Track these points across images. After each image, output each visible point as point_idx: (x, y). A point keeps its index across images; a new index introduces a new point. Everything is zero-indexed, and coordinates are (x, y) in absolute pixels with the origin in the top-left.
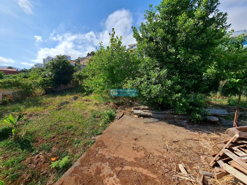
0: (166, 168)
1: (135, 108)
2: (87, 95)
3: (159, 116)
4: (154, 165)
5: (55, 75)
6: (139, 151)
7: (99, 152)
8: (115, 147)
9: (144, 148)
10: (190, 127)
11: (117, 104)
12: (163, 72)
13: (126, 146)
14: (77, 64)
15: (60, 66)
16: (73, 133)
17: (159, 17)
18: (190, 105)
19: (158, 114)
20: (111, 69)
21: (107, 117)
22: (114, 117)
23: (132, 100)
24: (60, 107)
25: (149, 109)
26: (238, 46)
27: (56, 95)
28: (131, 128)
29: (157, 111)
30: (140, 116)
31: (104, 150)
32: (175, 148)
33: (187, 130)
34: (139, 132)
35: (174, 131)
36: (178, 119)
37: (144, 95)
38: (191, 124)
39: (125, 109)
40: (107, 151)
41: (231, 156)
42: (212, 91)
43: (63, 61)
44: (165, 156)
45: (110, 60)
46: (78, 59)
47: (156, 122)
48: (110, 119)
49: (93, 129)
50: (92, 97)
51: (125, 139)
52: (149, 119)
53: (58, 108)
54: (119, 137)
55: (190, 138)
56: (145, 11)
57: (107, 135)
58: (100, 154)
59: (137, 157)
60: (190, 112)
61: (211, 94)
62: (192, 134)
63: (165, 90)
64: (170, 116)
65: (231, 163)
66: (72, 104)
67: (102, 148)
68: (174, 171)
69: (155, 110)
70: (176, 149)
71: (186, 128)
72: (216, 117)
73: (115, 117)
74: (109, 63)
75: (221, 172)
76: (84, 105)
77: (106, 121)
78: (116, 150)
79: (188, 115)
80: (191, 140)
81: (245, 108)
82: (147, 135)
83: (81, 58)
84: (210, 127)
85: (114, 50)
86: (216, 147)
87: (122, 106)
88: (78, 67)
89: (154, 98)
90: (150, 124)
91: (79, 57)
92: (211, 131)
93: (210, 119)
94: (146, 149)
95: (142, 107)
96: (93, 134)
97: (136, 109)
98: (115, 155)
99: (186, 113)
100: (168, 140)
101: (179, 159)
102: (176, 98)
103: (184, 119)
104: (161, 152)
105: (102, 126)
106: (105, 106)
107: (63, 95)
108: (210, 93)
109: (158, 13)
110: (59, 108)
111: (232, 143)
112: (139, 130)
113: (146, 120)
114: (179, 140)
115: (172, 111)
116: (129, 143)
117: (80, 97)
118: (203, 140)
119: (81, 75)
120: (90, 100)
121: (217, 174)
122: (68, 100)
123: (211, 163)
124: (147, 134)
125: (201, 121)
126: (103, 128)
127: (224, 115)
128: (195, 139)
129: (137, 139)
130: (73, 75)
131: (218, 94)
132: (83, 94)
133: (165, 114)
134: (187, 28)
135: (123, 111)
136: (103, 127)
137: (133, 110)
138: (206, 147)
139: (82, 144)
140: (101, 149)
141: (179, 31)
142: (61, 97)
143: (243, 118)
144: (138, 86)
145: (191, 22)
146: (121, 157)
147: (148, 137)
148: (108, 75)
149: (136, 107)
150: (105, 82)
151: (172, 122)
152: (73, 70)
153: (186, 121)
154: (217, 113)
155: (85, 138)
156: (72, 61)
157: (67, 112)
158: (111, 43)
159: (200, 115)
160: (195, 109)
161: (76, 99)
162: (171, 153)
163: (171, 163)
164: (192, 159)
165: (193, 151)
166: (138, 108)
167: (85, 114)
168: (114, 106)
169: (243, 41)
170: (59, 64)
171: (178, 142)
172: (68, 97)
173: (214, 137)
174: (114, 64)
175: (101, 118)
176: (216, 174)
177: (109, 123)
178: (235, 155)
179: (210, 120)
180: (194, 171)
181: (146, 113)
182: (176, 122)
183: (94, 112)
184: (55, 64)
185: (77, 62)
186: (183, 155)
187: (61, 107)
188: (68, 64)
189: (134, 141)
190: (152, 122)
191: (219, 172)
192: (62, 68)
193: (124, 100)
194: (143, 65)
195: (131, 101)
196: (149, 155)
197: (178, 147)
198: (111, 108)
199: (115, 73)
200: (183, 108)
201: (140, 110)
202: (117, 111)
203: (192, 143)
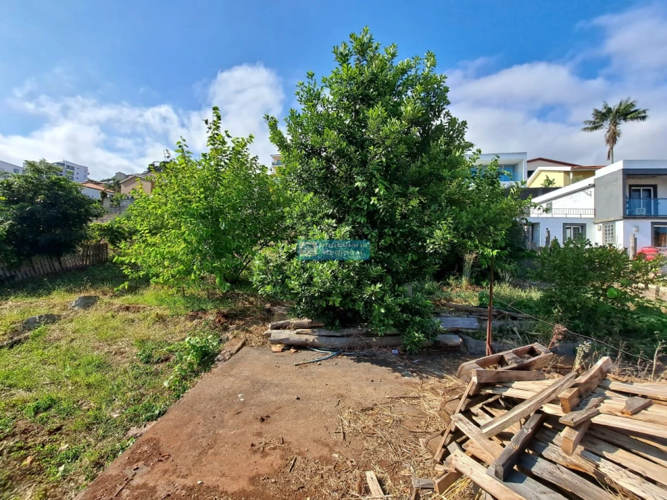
0: (334, 491)
1: (275, 323)
2: (133, 290)
3: (337, 342)
4: (302, 488)
5: (12, 226)
6: (268, 452)
7: (137, 481)
8: (196, 453)
9: (283, 443)
10: (406, 365)
11: (226, 316)
12: (341, 231)
13: (230, 445)
14: (110, 192)
15: (36, 194)
16: (58, 425)
17: (331, 103)
18: (403, 311)
19: (333, 339)
20: (211, 216)
21: (189, 359)
22: (212, 356)
23: (272, 302)
24: (18, 335)
25: (313, 325)
26: (492, 184)
27: (10, 295)
28: (258, 386)
29: (331, 330)
30: (288, 345)
31: (156, 470)
32: (364, 428)
33: (397, 374)
34: (276, 394)
35: (367, 379)
36: (380, 347)
37: (293, 289)
38: (407, 358)
39: (251, 329)
40: (165, 472)
41: (466, 428)
42: (453, 275)
43: (52, 182)
44: (337, 456)
45: (209, 190)
46: (114, 179)
47: (327, 359)
48: (199, 364)
49: (138, 400)
50: (148, 297)
51: (231, 422)
52: (311, 352)
53: (12, 338)
54: (215, 419)
55: (401, 394)
56: (298, 84)
57: (176, 416)
58: (138, 487)
59: (260, 472)
60: (402, 327)
61: (451, 281)
62: (406, 383)
63: (348, 276)
64: (361, 340)
65: (468, 446)
66: (72, 321)
67: (148, 465)
68: (352, 496)
69: (326, 326)
70: (365, 430)
71: (395, 370)
72: (456, 336)
73: (217, 354)
74: (206, 198)
75: (447, 474)
76: (115, 323)
77: (185, 371)
78: (198, 461)
79: (400, 335)
80: (404, 398)
81: (507, 313)
82: (298, 401)
83: (127, 176)
84: (446, 360)
85: (223, 163)
86: (443, 412)
87: (242, 320)
88: (112, 201)
89: (320, 297)
90: (312, 368)
91: (119, 174)
92: (447, 370)
93: (446, 341)
94: (290, 443)
95: (294, 321)
96: (134, 419)
97: (278, 328)
98: (189, 482)
99: (394, 330)
100: (349, 408)
101: (370, 458)
102: (371, 295)
103: (394, 346)
104: (327, 445)
105: (169, 388)
106: (189, 324)
107: (41, 291)
108: (449, 279)
109: (327, 93)
110: (15, 338)
111: (469, 396)
112: (277, 389)
113: (305, 355)
114: (376, 405)
115: (367, 326)
116: (243, 434)
117: (106, 299)
118: (429, 395)
119: (118, 227)
120: (139, 308)
121: (439, 480)
122: (56, 311)
123: (438, 452)
124: (298, 399)
125: (429, 347)
126: (174, 393)
127: (472, 329)
128: (412, 395)
129: (267, 417)
130: (89, 227)
131: (464, 281)
132: (115, 289)
133: (348, 336)
134: (387, 137)
135: (242, 335)
136: (174, 390)
137: (269, 331)
138: (434, 413)
139: (86, 460)
140: (146, 469)
141: (372, 142)
142: (29, 300)
143: (504, 335)
144: (283, 264)
145: (395, 124)
146: (210, 484)
147: (300, 405)
148: (203, 231)
149: (280, 320)
150: (193, 252)
151: (366, 356)
152: (87, 211)
153: (396, 352)
154: (459, 327)
155: (104, 437)
156: (92, 182)
157: (46, 351)
158: (211, 147)
159: (422, 333)
160: (412, 320)
161: (89, 306)
162: (354, 443)
163: (348, 474)
164: (400, 450)
165: (405, 429)
166: (283, 324)
167: (116, 354)
168: (219, 321)
169: (499, 174)
170: (36, 188)
171: (372, 409)
172: (59, 300)
173: (452, 384)
174: (223, 203)
175: (171, 362)
176: (437, 481)
177: (195, 377)
178: (473, 425)
179: (446, 344)
180: (401, 482)
181: (304, 338)
182: (374, 355)
183: (149, 344)
184: (15, 186)
185: (110, 187)
186: (380, 444)
187: (22, 336)
188: (70, 192)
189: (257, 426)
190: (318, 361)
191: (443, 475)
192: (44, 205)
193: (251, 303)
194: (297, 210)
195: (268, 306)
196: (293, 461)
197: (371, 423)
198: (207, 327)
199: (222, 228)
200: (387, 318)
201: (289, 329)
202: (226, 337)
203: (404, 409)
